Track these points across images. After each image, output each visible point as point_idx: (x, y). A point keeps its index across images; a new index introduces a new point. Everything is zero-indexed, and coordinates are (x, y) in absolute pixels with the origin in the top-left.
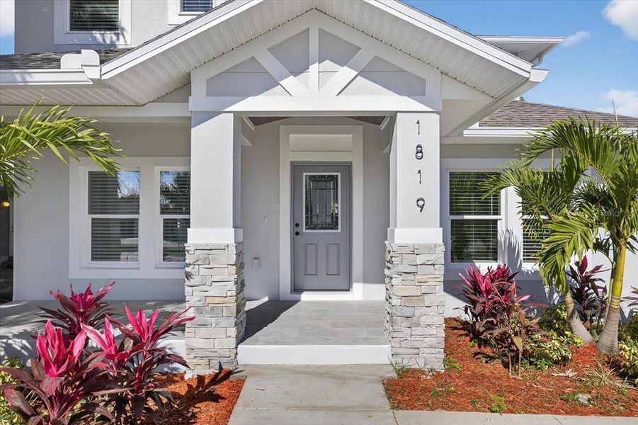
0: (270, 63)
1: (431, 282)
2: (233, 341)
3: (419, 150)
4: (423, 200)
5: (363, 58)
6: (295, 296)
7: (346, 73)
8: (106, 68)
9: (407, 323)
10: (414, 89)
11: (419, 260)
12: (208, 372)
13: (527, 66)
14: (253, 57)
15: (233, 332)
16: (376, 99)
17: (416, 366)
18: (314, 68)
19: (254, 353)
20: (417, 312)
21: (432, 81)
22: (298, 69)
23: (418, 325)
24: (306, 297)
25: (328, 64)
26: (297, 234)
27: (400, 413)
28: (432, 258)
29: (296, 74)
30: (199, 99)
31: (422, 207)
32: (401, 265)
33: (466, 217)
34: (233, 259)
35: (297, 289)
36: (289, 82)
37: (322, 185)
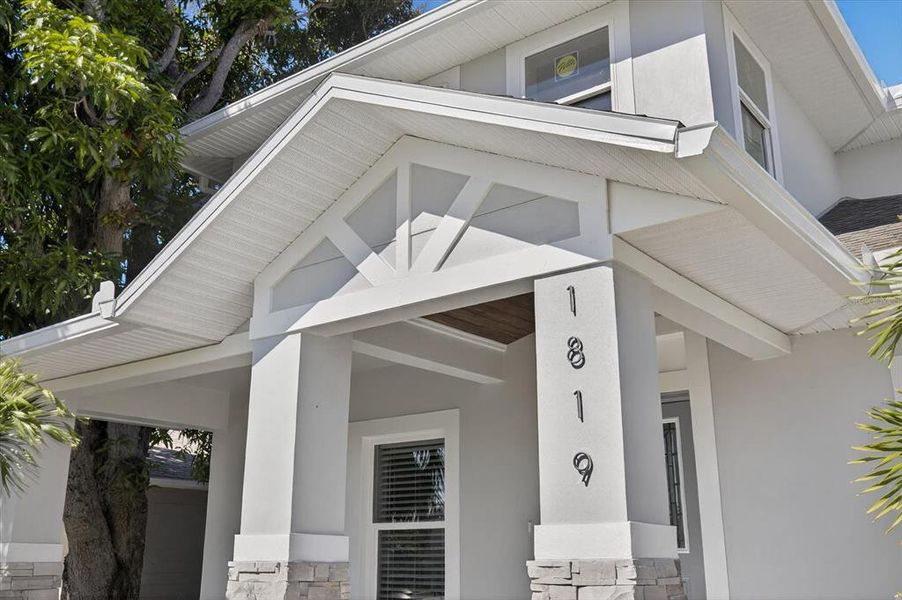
4: (585, 457)
14: (326, 239)
18: (403, 231)
22: (382, 238)
25: (425, 219)
29: (378, 249)
31: (588, 472)
36: (371, 266)
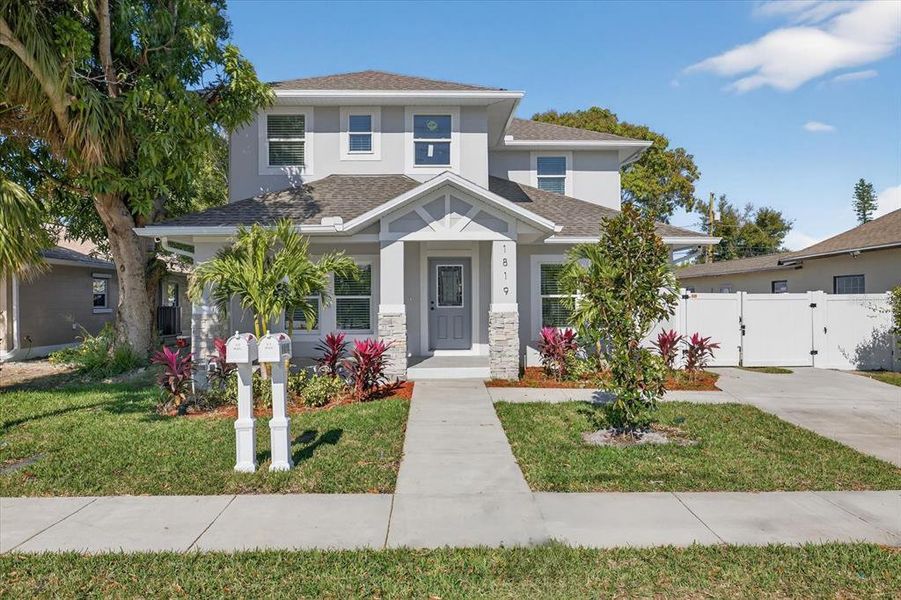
0: (424, 214)
1: (512, 333)
2: (405, 367)
3: (505, 261)
4: (507, 288)
5: (474, 212)
6: (431, 353)
7: (465, 220)
8: (346, 225)
9: (499, 355)
10: (502, 228)
11: (506, 321)
12: (392, 382)
13: (553, 224)
14: (414, 211)
15: (405, 361)
16: (482, 233)
17: (503, 378)
18: (448, 217)
19: (415, 373)
20: (505, 348)
21: (511, 223)
22: (439, 216)
23: (505, 356)
24: (437, 353)
25: (455, 215)
26: (432, 309)
27: (490, 388)
28: (512, 319)
29: (437, 219)
30: (384, 235)
31: (507, 292)
32: (494, 323)
33: (551, 296)
34: (405, 322)
35: (432, 349)
36: (434, 224)
37: (449, 273)
